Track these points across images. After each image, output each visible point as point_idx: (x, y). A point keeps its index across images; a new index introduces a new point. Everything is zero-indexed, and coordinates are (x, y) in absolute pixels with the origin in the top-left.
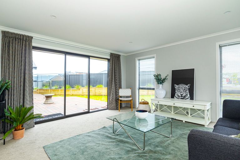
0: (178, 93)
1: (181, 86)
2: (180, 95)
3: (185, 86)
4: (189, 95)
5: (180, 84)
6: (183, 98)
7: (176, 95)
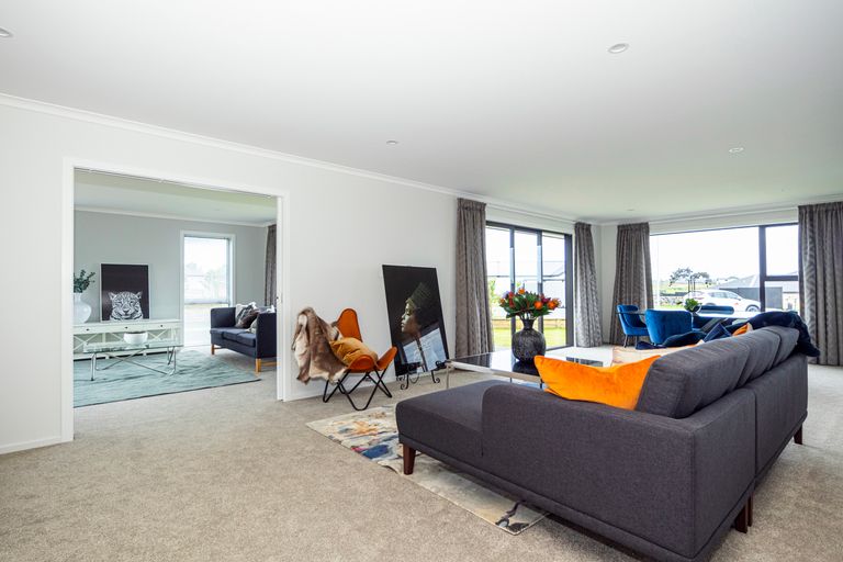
0: (117, 310)
1: (123, 295)
2: (122, 313)
3: (132, 295)
4: (140, 312)
5: (122, 291)
6: (131, 317)
7: (114, 313)
